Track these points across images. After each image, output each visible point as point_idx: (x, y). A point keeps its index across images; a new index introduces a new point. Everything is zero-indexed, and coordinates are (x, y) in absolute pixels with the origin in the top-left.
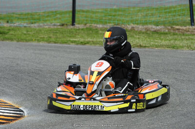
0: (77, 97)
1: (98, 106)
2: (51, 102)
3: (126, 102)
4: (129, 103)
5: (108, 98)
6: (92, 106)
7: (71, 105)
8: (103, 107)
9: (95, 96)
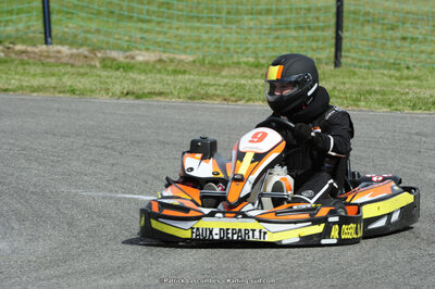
0: (207, 211)
1: (254, 231)
2: (148, 222)
3: (316, 222)
4: (323, 225)
5: (277, 214)
6: (240, 230)
7: (192, 228)
8: (265, 233)
9: (247, 207)
